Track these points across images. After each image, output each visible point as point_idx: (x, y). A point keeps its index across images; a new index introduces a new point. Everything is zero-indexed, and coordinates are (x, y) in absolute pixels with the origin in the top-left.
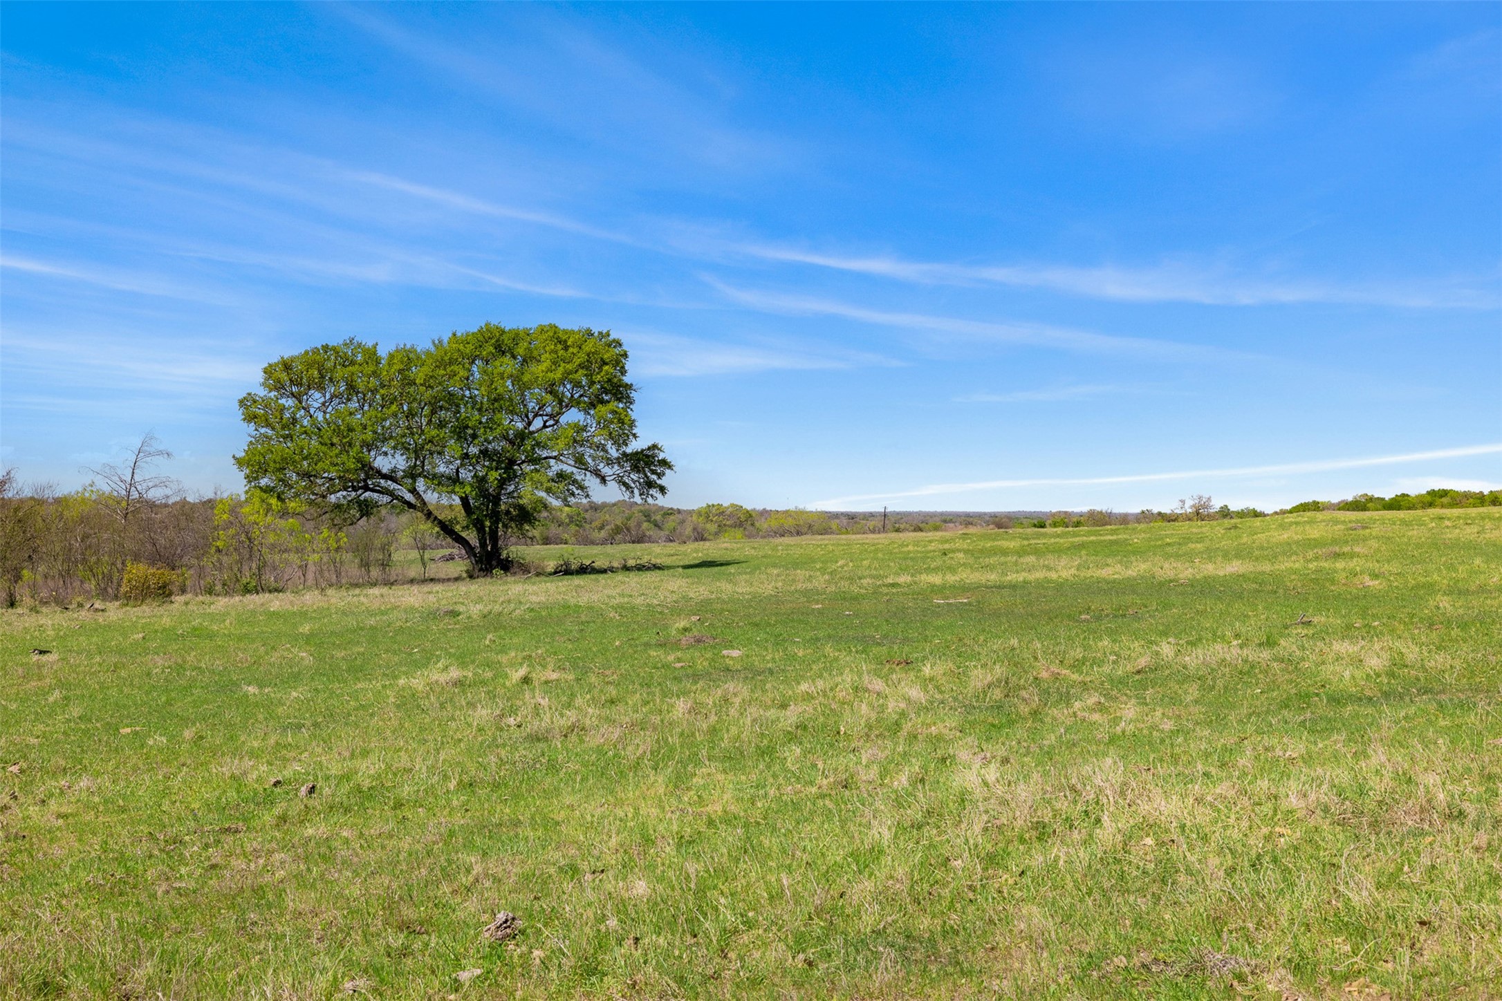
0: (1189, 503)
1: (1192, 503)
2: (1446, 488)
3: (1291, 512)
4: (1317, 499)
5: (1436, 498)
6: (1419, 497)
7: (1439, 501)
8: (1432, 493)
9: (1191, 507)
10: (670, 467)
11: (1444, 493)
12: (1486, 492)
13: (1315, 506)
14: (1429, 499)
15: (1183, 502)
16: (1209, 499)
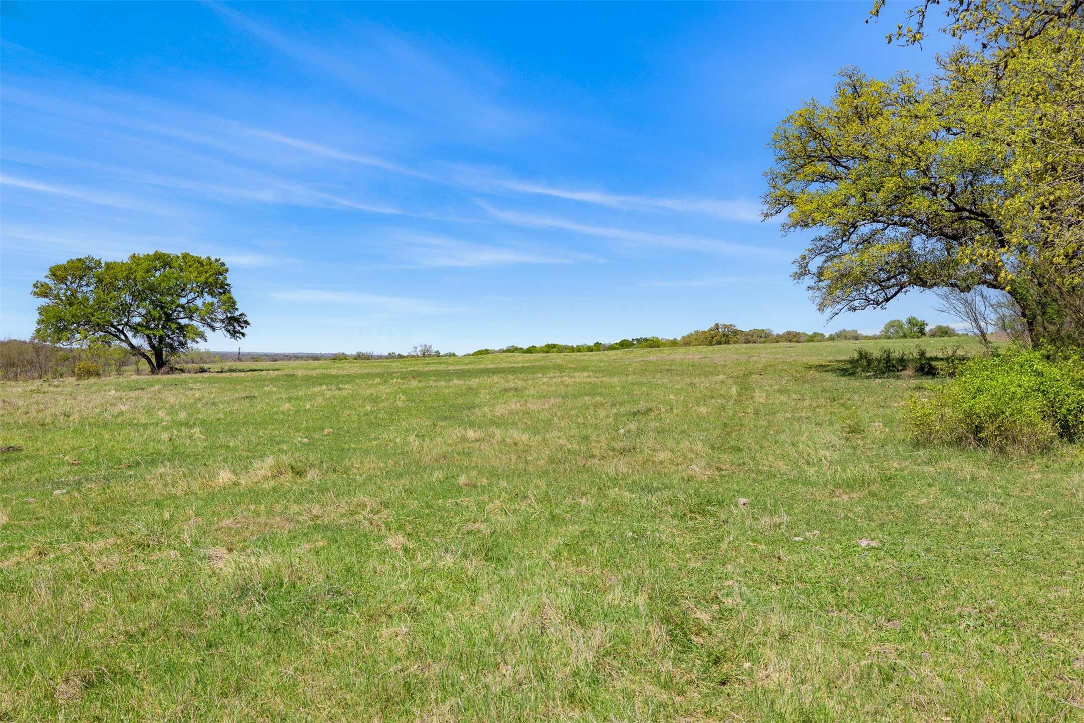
0: (419, 349)
1: (421, 349)
2: (555, 343)
3: (473, 355)
4: (488, 348)
5: (550, 348)
6: (541, 348)
7: (552, 350)
8: (548, 346)
9: (420, 351)
10: (249, 324)
11: (554, 346)
12: (575, 346)
13: (487, 352)
14: (546, 349)
15: (416, 348)
16: (431, 346)
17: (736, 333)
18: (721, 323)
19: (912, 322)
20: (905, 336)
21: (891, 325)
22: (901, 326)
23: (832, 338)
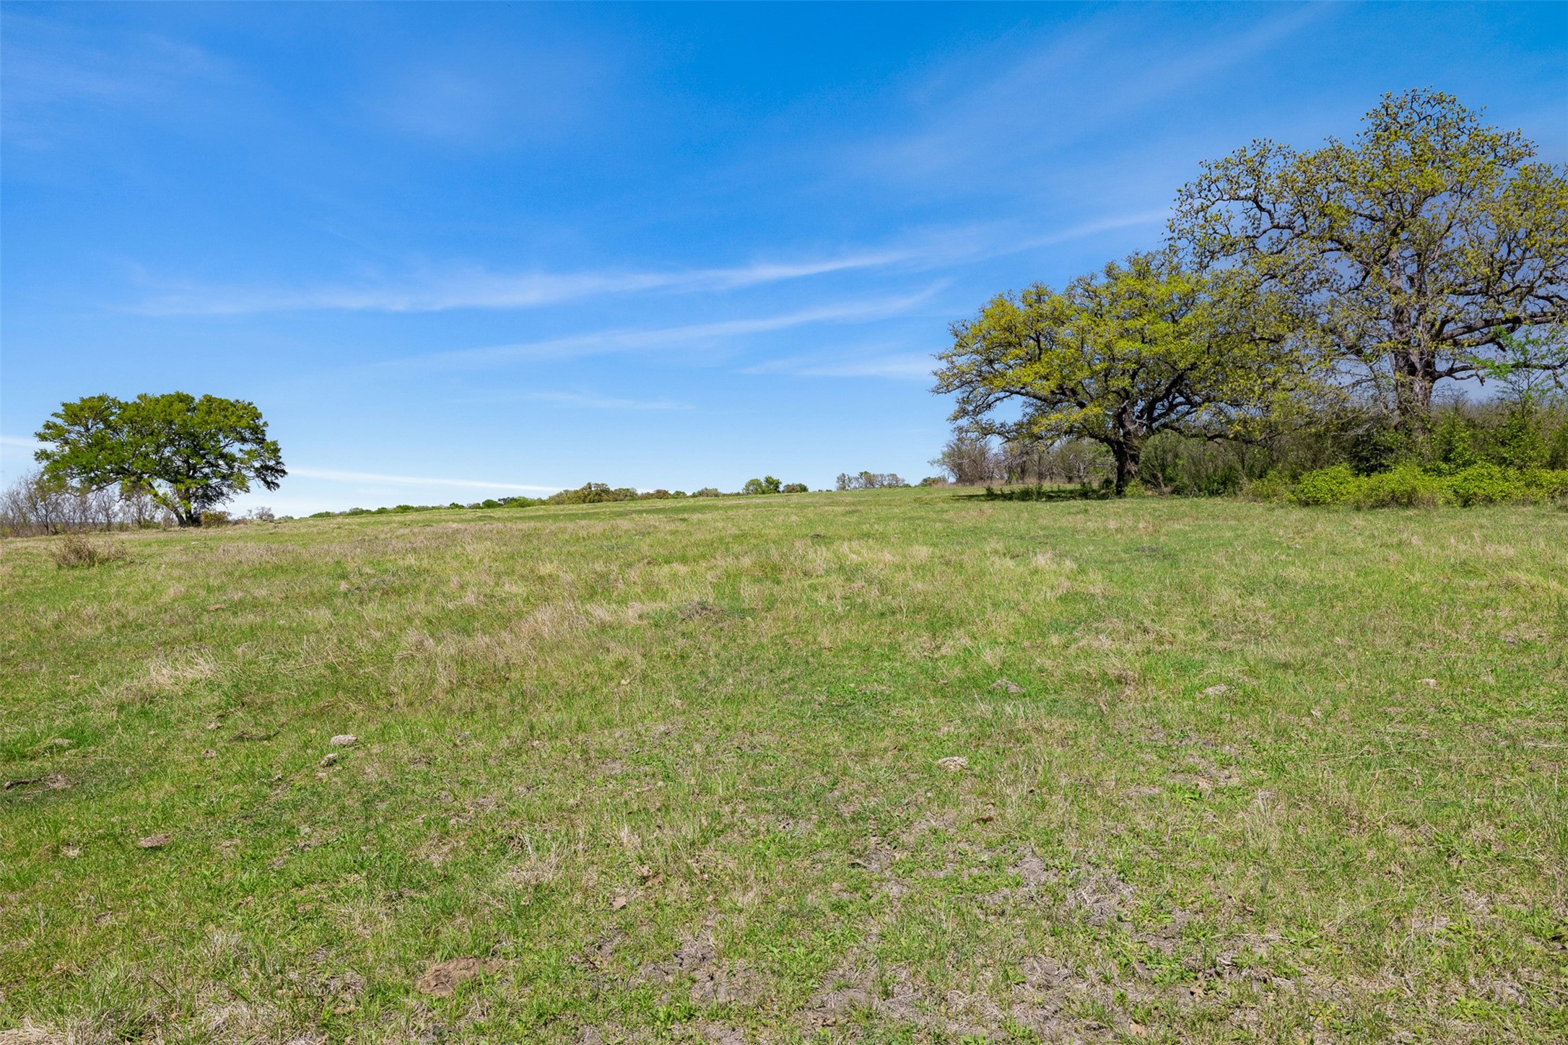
17: (607, 491)
18: (593, 482)
19: (769, 481)
20: (763, 493)
21: (753, 483)
22: (760, 485)
23: (694, 496)
